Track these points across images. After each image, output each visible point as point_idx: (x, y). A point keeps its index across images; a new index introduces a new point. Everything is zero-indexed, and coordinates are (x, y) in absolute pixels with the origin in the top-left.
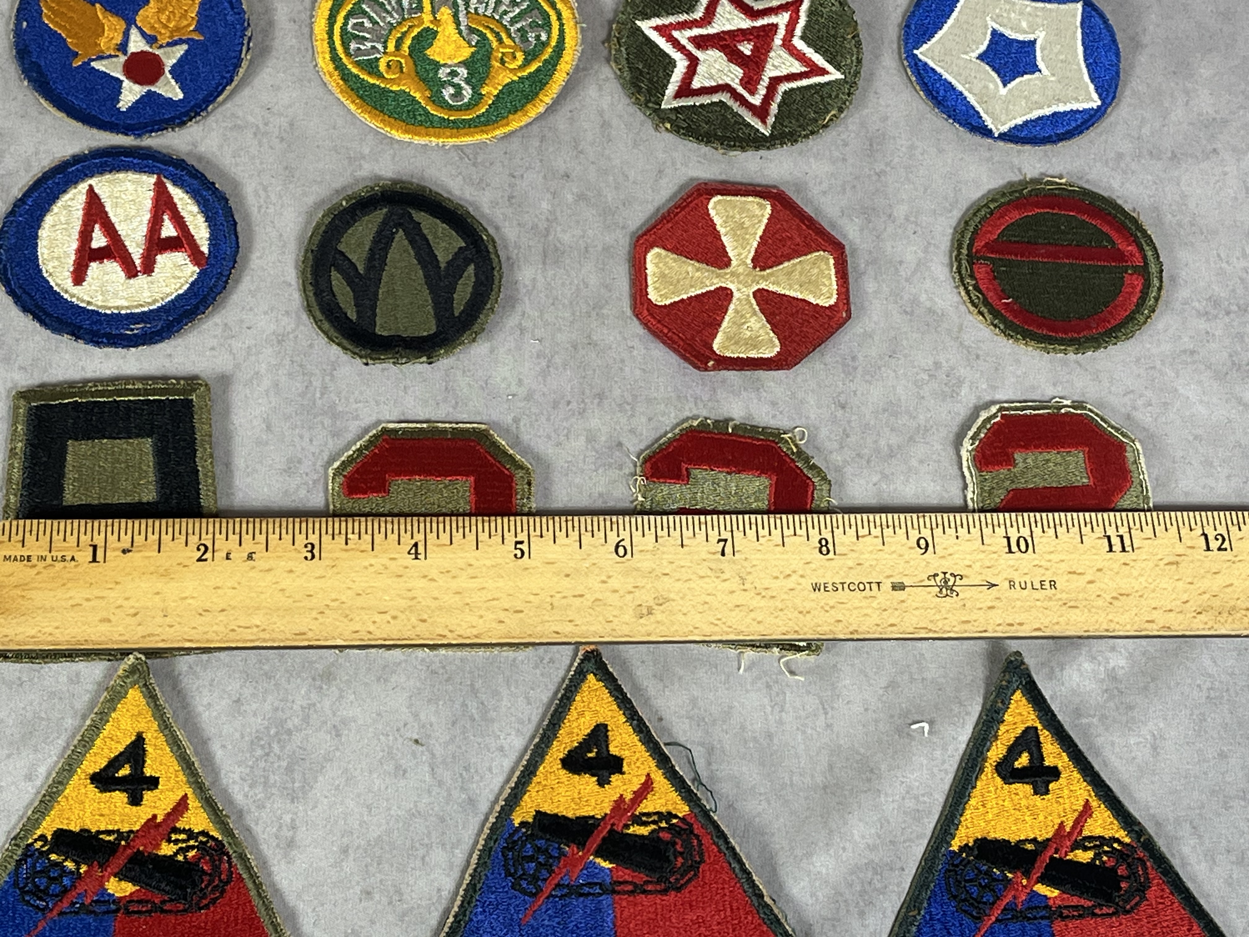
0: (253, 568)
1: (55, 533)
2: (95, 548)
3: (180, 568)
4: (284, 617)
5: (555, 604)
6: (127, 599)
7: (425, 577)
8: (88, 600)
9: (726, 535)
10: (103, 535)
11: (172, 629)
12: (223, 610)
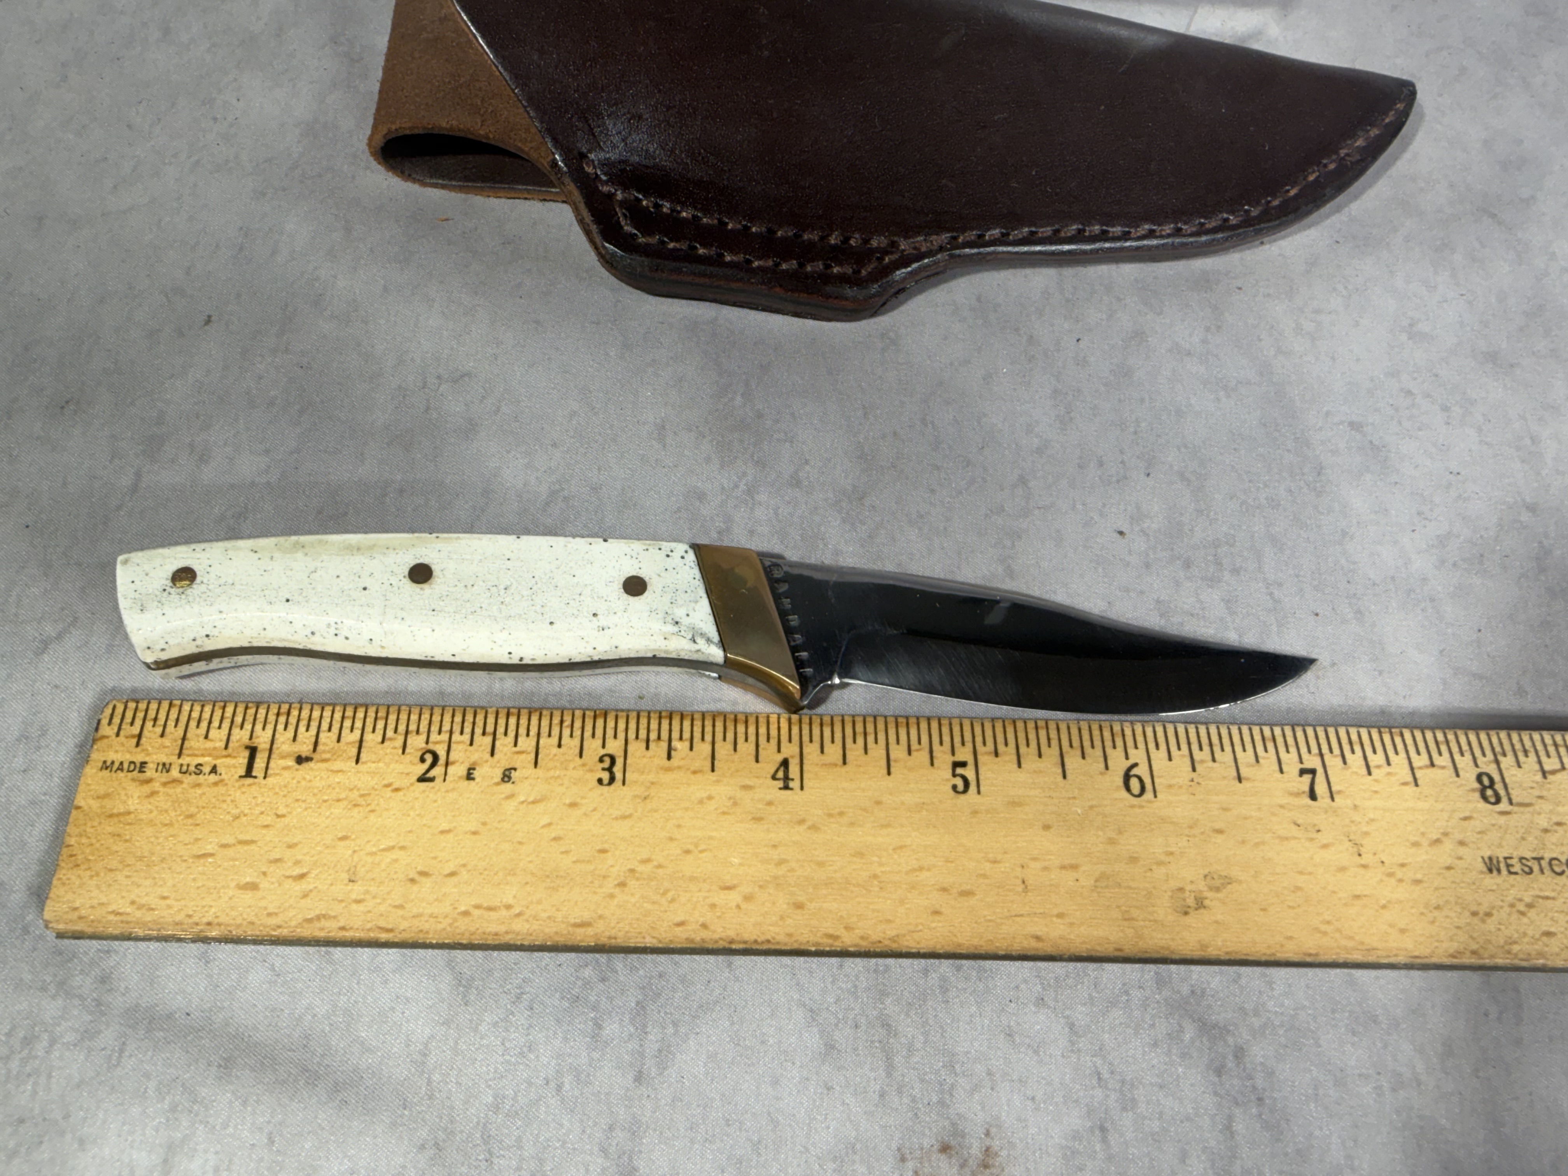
0: (511, 796)
1: (193, 724)
2: (253, 751)
3: (388, 793)
4: (555, 889)
5: (1029, 882)
6: (290, 846)
7: (802, 822)
8: (224, 846)
9: (1312, 762)
10: (270, 728)
11: (361, 908)
12: (452, 874)
